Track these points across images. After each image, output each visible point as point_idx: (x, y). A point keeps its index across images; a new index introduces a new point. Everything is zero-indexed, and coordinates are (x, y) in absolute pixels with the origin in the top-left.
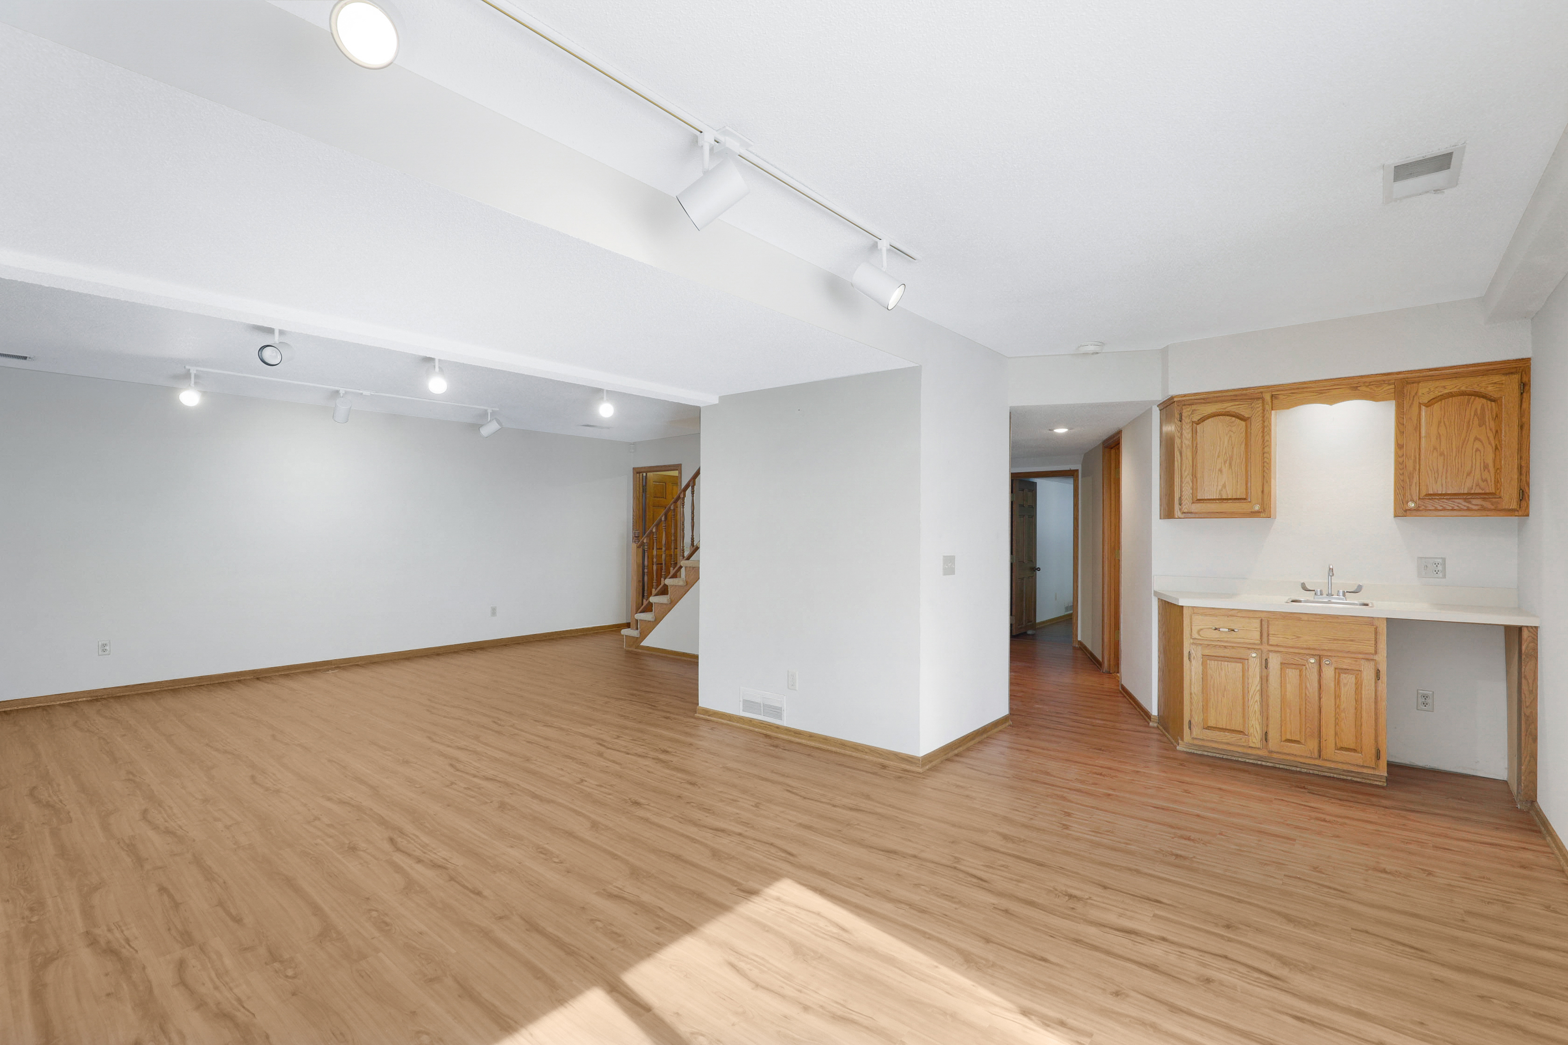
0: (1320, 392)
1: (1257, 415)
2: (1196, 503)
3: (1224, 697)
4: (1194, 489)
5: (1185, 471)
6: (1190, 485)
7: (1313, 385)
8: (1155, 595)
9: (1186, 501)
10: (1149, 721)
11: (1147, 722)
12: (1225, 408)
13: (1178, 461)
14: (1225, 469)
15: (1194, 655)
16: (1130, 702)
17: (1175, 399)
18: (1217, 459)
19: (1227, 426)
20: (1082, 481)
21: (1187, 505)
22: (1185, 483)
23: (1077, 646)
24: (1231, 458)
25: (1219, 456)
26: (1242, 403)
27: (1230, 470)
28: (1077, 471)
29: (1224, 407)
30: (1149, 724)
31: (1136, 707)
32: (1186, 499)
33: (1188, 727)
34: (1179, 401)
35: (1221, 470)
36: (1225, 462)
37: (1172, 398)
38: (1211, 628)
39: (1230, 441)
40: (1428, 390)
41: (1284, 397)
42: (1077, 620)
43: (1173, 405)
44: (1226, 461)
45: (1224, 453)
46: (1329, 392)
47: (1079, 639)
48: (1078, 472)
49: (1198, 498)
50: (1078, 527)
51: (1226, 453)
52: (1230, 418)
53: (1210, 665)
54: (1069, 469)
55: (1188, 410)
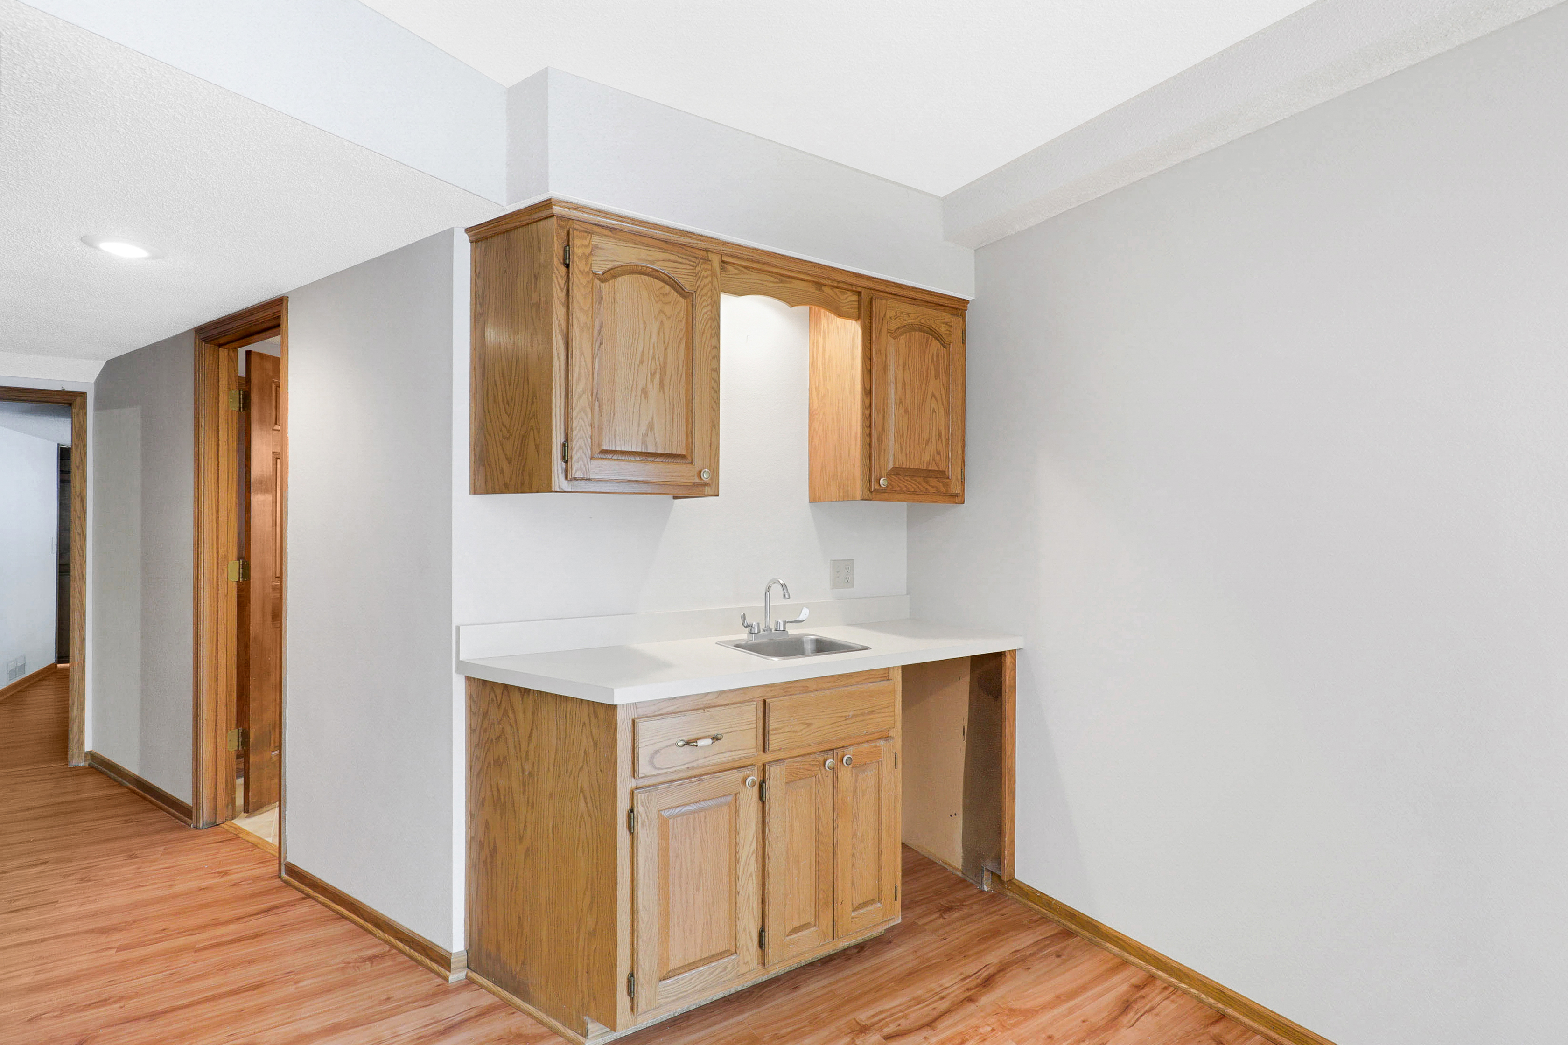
0: (782, 278)
1: (704, 292)
2: (597, 458)
3: (698, 890)
4: (597, 430)
5: (578, 383)
6: (586, 415)
7: (774, 261)
8: (458, 671)
9: (580, 452)
10: (448, 973)
11: (439, 975)
12: (652, 262)
13: (559, 358)
14: (653, 391)
15: (644, 816)
16: (337, 913)
17: (556, 209)
18: (639, 366)
19: (657, 299)
20: (95, 417)
21: (581, 462)
22: (577, 409)
23: (82, 764)
24: (663, 369)
25: (641, 362)
26: (680, 260)
27: (662, 392)
28: (83, 395)
29: (650, 258)
30: (446, 979)
31: (370, 926)
32: (580, 448)
33: (625, 992)
34: (561, 218)
35: (645, 392)
36: (653, 375)
37: (547, 204)
38: (676, 744)
39: (661, 334)
40: (894, 314)
41: (736, 271)
42: (83, 709)
43: (551, 219)
44: (655, 373)
45: (650, 358)
46: (790, 282)
47: (88, 747)
48: (86, 399)
49: (605, 448)
50: (85, 513)
51: (654, 357)
52: (662, 284)
53: (673, 829)
54: (59, 389)
55: (586, 242)
